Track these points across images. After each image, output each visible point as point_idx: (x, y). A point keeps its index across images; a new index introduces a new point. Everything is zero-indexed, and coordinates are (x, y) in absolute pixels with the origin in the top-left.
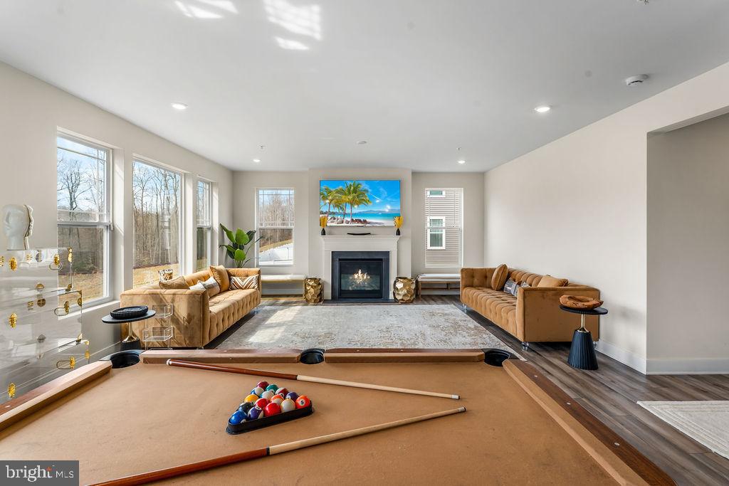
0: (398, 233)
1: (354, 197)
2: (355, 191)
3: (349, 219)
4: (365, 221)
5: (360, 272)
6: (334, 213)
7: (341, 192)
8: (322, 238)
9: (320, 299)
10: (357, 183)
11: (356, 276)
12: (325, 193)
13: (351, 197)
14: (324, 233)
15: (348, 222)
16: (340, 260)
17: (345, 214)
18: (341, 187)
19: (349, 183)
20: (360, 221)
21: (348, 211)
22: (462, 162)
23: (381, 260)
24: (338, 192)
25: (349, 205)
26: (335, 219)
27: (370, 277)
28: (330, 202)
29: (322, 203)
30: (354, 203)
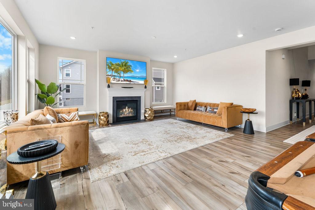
0: (146, 87)
1: (125, 68)
2: (125, 65)
3: (123, 79)
4: (130, 81)
5: (127, 108)
6: (115, 76)
7: (118, 65)
8: (107, 89)
9: (108, 124)
10: (126, 61)
11: (124, 110)
12: (110, 65)
13: (123, 68)
14: (109, 86)
15: (122, 81)
16: (117, 101)
17: (120, 77)
18: (118, 62)
19: (123, 61)
20: (127, 81)
21: (122, 75)
22: (175, 57)
23: (137, 101)
24: (117, 65)
25: (122, 72)
26: (115, 79)
27: (132, 110)
28: (113, 70)
29: (108, 70)
30: (125, 72)
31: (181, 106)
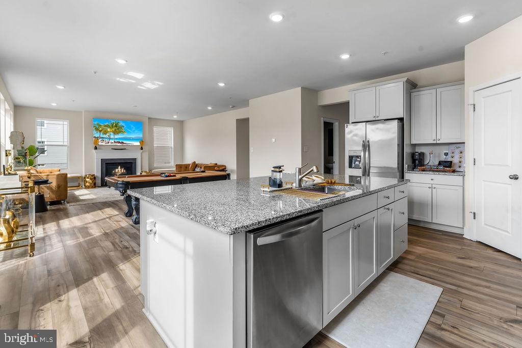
0: (142, 149)
1: (116, 129)
2: (116, 126)
3: (113, 141)
4: (122, 143)
5: (119, 167)
6: (103, 138)
7: (107, 126)
8: (94, 151)
9: (94, 186)
10: (117, 122)
11: (117, 170)
12: (97, 127)
13: (113, 129)
14: (96, 148)
15: (112, 143)
16: (106, 163)
17: (110, 139)
18: (107, 123)
19: (112, 122)
20: (120, 142)
21: (112, 137)
22: (175, 117)
23: (132, 163)
24: (105, 126)
25: (112, 134)
26: (103, 141)
27: (125, 171)
28: (100, 131)
29: (95, 132)
30: (115, 133)
31: (181, 167)
